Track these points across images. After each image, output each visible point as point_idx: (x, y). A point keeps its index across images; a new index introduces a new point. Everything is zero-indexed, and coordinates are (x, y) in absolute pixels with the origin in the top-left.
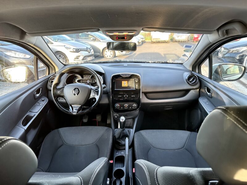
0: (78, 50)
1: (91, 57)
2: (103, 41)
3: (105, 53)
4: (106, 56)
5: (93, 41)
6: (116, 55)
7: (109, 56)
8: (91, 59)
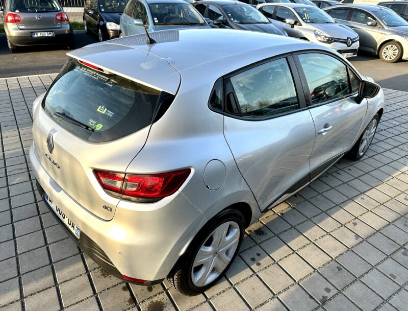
0: (332, 40)
1: (349, 54)
2: (390, 29)
3: (384, 50)
4: (383, 56)
5: (371, 27)
6: (404, 57)
7: (388, 57)
8: (349, 57)
